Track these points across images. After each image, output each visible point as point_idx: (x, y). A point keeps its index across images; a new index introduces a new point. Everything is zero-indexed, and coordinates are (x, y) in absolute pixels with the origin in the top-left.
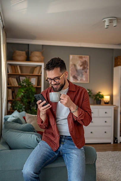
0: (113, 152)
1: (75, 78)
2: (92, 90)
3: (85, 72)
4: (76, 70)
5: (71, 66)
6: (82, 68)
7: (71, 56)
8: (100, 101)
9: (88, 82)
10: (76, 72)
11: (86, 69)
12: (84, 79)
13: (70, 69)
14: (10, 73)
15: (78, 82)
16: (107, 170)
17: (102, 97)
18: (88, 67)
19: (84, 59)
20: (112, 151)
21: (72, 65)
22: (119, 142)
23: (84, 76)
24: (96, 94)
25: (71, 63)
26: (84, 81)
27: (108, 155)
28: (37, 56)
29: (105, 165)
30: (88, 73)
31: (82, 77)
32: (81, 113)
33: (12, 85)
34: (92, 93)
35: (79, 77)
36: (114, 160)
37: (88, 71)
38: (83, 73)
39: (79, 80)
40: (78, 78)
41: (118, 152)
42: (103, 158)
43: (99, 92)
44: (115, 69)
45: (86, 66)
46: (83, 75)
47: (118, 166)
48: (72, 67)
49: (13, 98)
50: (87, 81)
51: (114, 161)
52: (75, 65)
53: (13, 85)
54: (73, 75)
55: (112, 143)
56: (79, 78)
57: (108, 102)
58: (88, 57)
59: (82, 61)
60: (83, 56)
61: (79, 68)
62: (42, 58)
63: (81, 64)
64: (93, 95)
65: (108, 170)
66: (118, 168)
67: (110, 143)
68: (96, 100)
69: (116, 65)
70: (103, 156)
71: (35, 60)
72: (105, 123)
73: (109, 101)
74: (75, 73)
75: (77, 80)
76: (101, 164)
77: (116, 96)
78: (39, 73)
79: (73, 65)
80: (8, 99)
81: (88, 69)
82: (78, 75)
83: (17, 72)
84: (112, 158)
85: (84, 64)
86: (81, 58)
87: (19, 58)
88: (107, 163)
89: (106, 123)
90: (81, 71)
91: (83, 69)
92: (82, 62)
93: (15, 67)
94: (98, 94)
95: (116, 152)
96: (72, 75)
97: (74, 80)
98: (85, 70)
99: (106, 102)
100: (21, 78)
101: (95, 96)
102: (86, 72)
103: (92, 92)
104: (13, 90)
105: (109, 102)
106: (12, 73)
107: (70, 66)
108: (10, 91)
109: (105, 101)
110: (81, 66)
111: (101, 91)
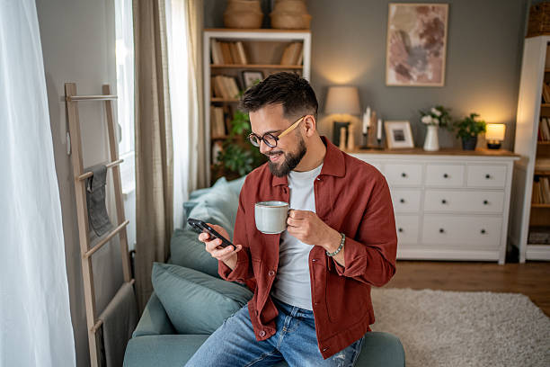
0: (497, 295)
1: (402, 71)
2: (450, 110)
3: (432, 55)
4: (408, 49)
5: (394, 37)
6: (424, 41)
7: (393, 8)
8: (475, 140)
9: (442, 84)
10: (405, 56)
11: (438, 45)
12: (430, 76)
13: (389, 45)
14: (217, 62)
15: (412, 83)
16: (466, 359)
17: (482, 128)
18: (444, 40)
19: (433, 15)
20: (493, 291)
21: (396, 33)
22: (522, 260)
23: (430, 66)
24: (463, 119)
25: (392, 28)
26: (430, 82)
27: (481, 306)
28: (289, 14)
29: (461, 342)
30: (443, 57)
31: (423, 69)
32: (352, 259)
33: (222, 97)
34: (450, 119)
35: (414, 69)
36: (495, 327)
37: (443, 50)
38: (428, 58)
39: (415, 77)
40: (412, 74)
41: (511, 298)
42: (462, 317)
43: (473, 116)
44: (529, 44)
45: (436, 37)
46: (425, 62)
47: (501, 349)
48: (394, 41)
49: (227, 132)
50: (440, 82)
51: (492, 330)
52: (404, 35)
53: (226, 98)
54: (397, 64)
55: (502, 262)
56: (415, 73)
57: (497, 142)
58: (446, 7)
59: (426, 20)
60: (430, 6)
61: (415, 41)
62: (306, 17)
63: (421, 31)
64: (455, 124)
65: (468, 362)
66: (500, 357)
67: (495, 262)
68: (463, 137)
69: (533, 32)
70: (465, 309)
71: (286, 25)
72: (483, 205)
73: (500, 141)
74: (403, 59)
75: (410, 77)
76: (453, 335)
77: (525, 126)
78: (296, 64)
79: (400, 35)
80: (215, 136)
81: (442, 44)
82: (413, 63)
83: (236, 61)
84: (489, 317)
85: (431, 30)
86: (423, 10)
87: (242, 21)
88: (471, 333)
89: (486, 206)
90: (423, 51)
91: (427, 46)
92: (424, 24)
93: (230, 47)
94: (467, 119)
95: (505, 294)
96: (392, 62)
97: (398, 79)
98: (435, 48)
99: (491, 142)
100: (248, 76)
101: (460, 126)
102: (437, 54)
103: (450, 114)
104: (226, 111)
105: (503, 145)
106: (223, 65)
107: (390, 37)
108: (219, 112)
109: (488, 141)
110: (421, 36)
111: (477, 113)
